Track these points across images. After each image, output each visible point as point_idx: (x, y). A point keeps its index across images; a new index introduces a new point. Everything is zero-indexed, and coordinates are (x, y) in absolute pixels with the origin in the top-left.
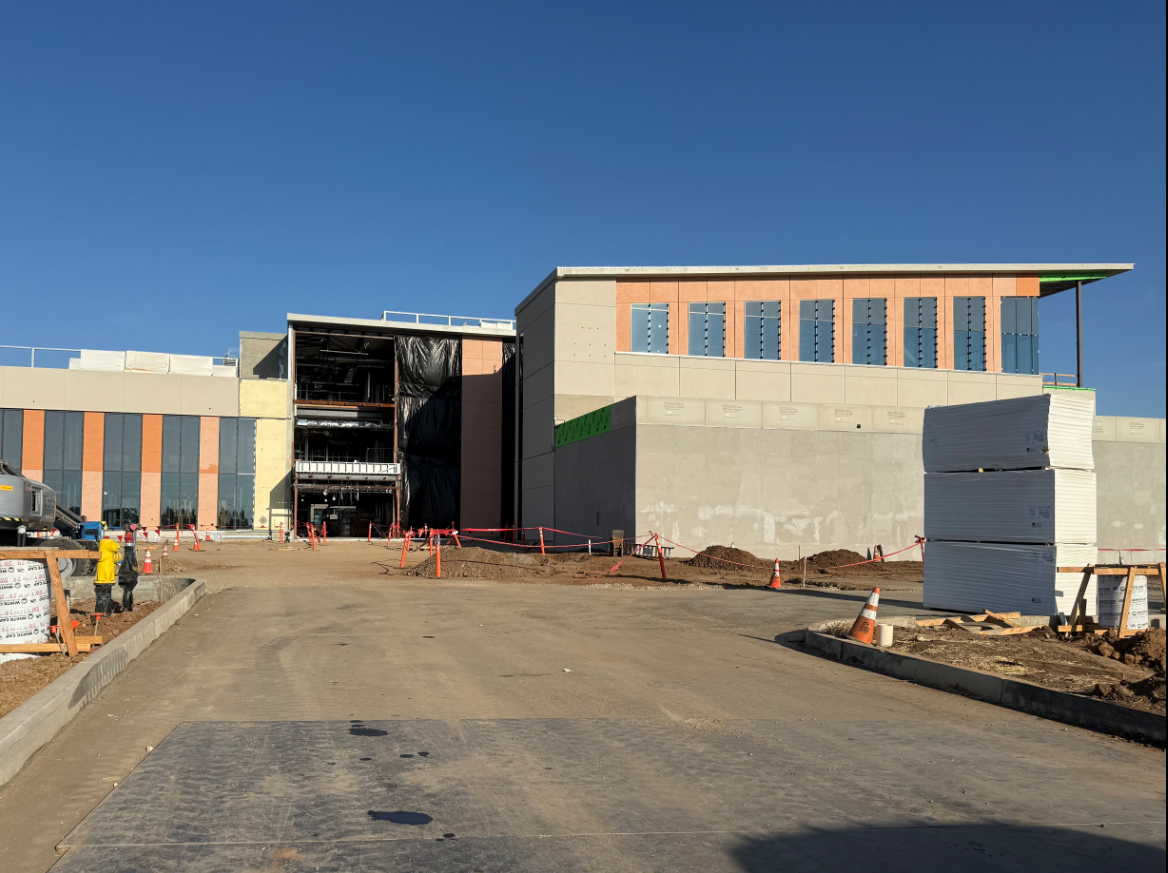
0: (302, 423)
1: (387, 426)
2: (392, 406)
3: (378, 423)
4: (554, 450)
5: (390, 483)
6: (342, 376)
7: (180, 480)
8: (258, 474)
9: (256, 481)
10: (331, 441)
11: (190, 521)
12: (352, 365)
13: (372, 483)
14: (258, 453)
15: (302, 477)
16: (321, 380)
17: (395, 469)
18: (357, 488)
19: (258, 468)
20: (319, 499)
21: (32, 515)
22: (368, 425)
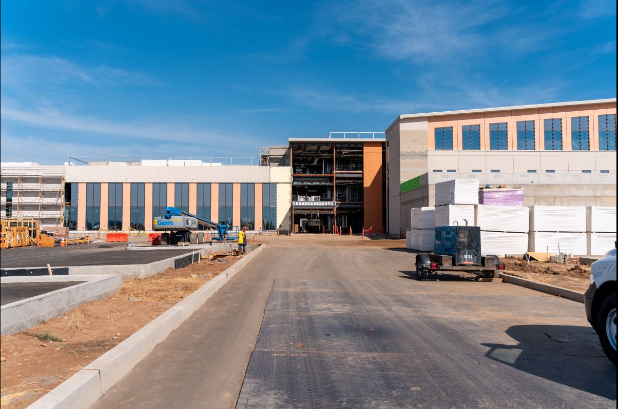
0: (296, 183)
1: (331, 184)
2: (333, 175)
3: (328, 182)
4: (400, 194)
5: (333, 210)
6: (312, 161)
7: (248, 210)
8: (278, 207)
9: (278, 209)
10: (308, 191)
11: (252, 228)
12: (316, 157)
13: (324, 210)
14: (278, 197)
15: (296, 208)
16: (303, 163)
17: (334, 203)
18: (318, 211)
19: (278, 204)
20: (303, 216)
21: (187, 226)
22: (323, 183)
